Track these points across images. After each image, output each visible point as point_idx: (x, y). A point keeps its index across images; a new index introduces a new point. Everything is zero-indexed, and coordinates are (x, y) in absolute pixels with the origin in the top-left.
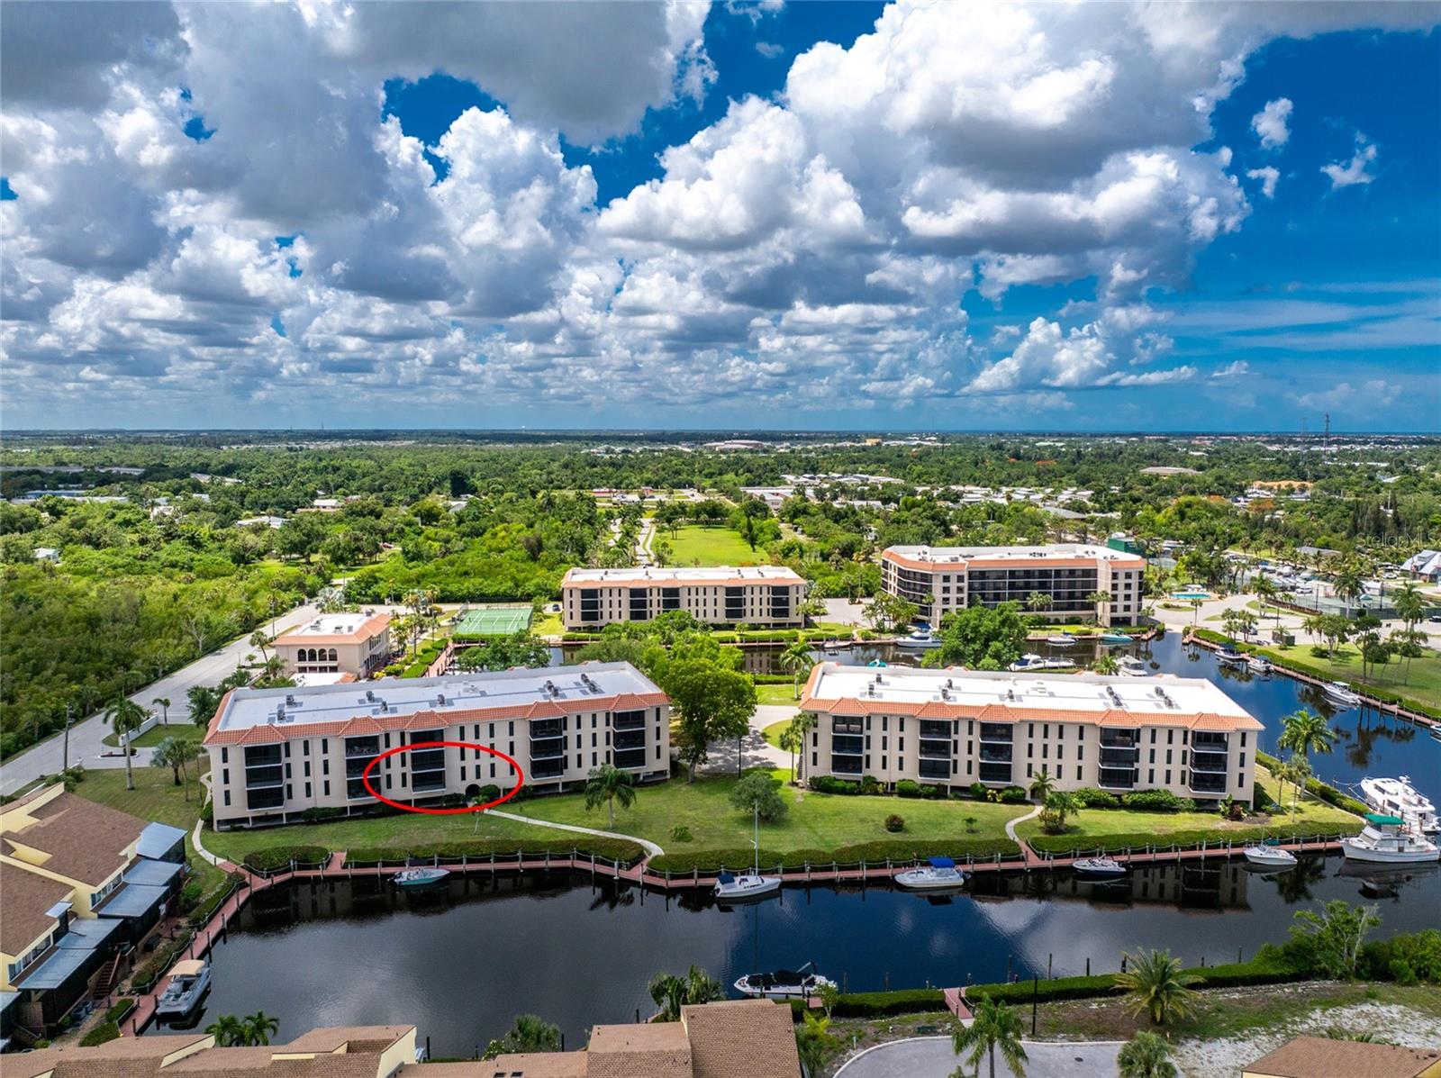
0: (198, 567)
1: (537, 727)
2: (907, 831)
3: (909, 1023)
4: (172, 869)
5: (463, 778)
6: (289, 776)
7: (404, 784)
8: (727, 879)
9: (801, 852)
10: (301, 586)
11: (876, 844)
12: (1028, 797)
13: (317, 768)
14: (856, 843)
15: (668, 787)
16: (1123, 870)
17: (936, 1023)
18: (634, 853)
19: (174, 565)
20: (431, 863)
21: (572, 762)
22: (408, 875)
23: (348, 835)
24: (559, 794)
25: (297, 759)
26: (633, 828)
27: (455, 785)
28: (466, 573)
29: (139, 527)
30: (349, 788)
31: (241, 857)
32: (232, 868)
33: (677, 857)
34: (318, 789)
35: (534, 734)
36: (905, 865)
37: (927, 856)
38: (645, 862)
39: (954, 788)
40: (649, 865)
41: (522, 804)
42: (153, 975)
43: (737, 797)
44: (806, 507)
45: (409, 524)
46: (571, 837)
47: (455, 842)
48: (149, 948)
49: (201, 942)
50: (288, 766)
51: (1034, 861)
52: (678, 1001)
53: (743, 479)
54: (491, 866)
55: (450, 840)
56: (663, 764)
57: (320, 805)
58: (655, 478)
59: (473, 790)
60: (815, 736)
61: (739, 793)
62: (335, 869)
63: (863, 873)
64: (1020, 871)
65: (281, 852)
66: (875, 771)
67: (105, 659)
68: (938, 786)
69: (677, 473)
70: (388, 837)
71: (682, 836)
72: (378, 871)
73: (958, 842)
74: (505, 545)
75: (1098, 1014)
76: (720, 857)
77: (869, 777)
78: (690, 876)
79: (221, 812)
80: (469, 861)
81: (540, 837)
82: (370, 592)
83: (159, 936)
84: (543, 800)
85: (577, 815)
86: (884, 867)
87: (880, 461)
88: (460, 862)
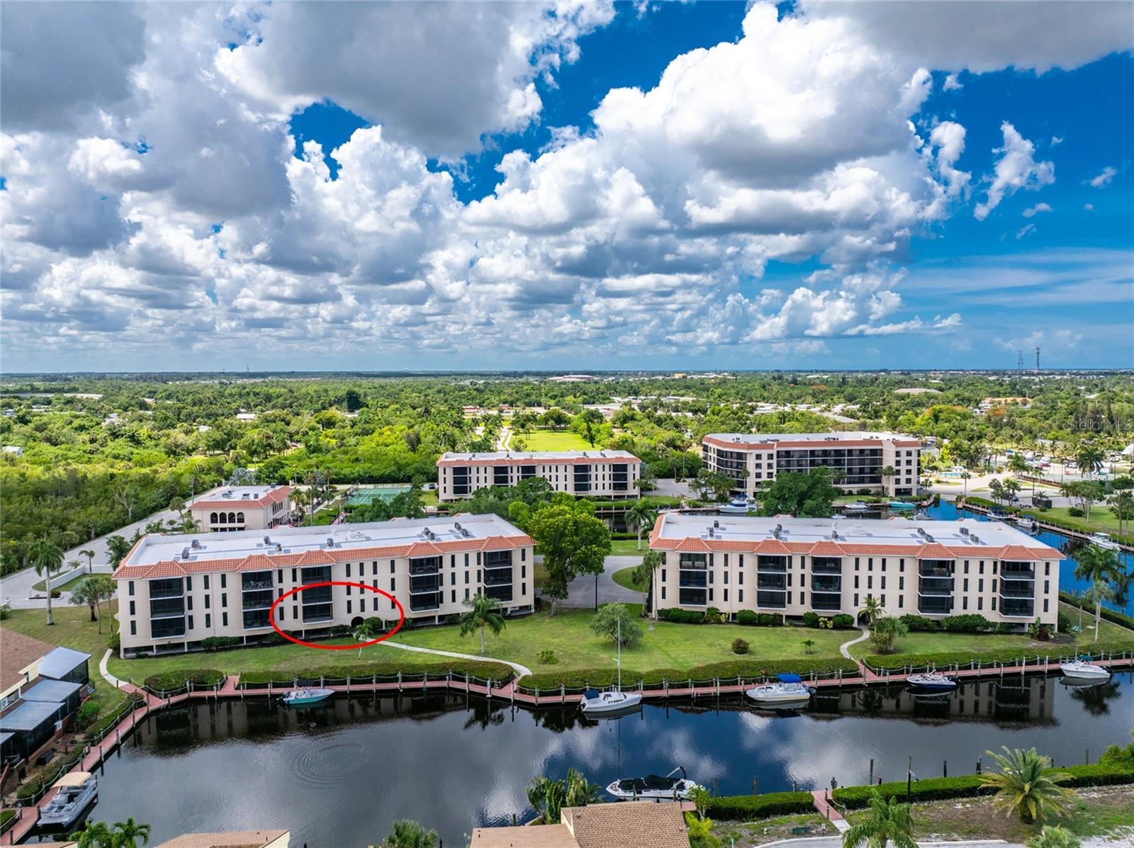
0: (135, 458)
1: (416, 565)
2: (752, 653)
3: (782, 824)
4: (72, 687)
5: (349, 611)
6: (190, 608)
7: (296, 616)
8: (593, 694)
9: (659, 671)
10: (219, 470)
11: (727, 663)
12: (855, 625)
13: (216, 601)
14: (707, 663)
15: (533, 619)
16: (954, 683)
17: (808, 824)
18: (504, 674)
19: (116, 457)
20: (317, 684)
21: (447, 597)
22: (296, 695)
23: (244, 660)
24: (435, 626)
25: (198, 592)
26: (504, 653)
27: (342, 617)
28: (357, 460)
29: (92, 431)
30: (245, 619)
31: (142, 680)
32: (131, 689)
33: (545, 676)
34: (217, 620)
35: (413, 572)
36: (755, 682)
37: (775, 673)
38: (516, 681)
39: (788, 617)
40: (519, 684)
41: (403, 634)
42: (40, 787)
43: (597, 624)
44: (633, 415)
45: (313, 429)
46: (447, 661)
47: (340, 665)
48: (41, 762)
49: (94, 755)
50: (190, 598)
51: (871, 678)
52: (556, 804)
53: (580, 399)
54: (374, 687)
55: (336, 664)
56: (528, 600)
57: (218, 635)
58: (510, 399)
59: (358, 621)
60: (664, 572)
61: (599, 620)
62: (229, 690)
63: (717, 690)
64: (860, 686)
65: (180, 675)
66: (718, 603)
67: (44, 522)
68: (775, 615)
69: (528, 395)
70: (280, 662)
71: (548, 659)
72: (269, 691)
73: (801, 661)
74: (390, 441)
75: (964, 814)
76: (584, 676)
77: (713, 609)
78: (558, 693)
79: (127, 641)
80: (353, 682)
81: (419, 661)
82: (276, 475)
83: (54, 750)
84: (421, 631)
85: (451, 643)
86: (735, 683)
87: (687, 387)
88: (344, 683)
